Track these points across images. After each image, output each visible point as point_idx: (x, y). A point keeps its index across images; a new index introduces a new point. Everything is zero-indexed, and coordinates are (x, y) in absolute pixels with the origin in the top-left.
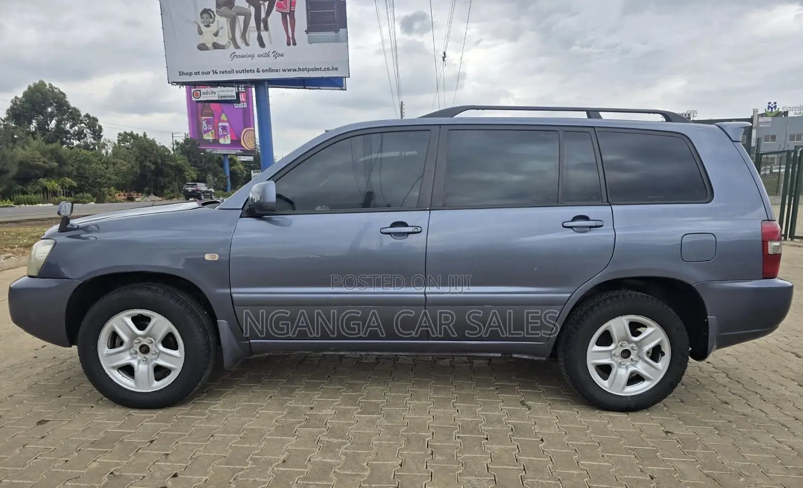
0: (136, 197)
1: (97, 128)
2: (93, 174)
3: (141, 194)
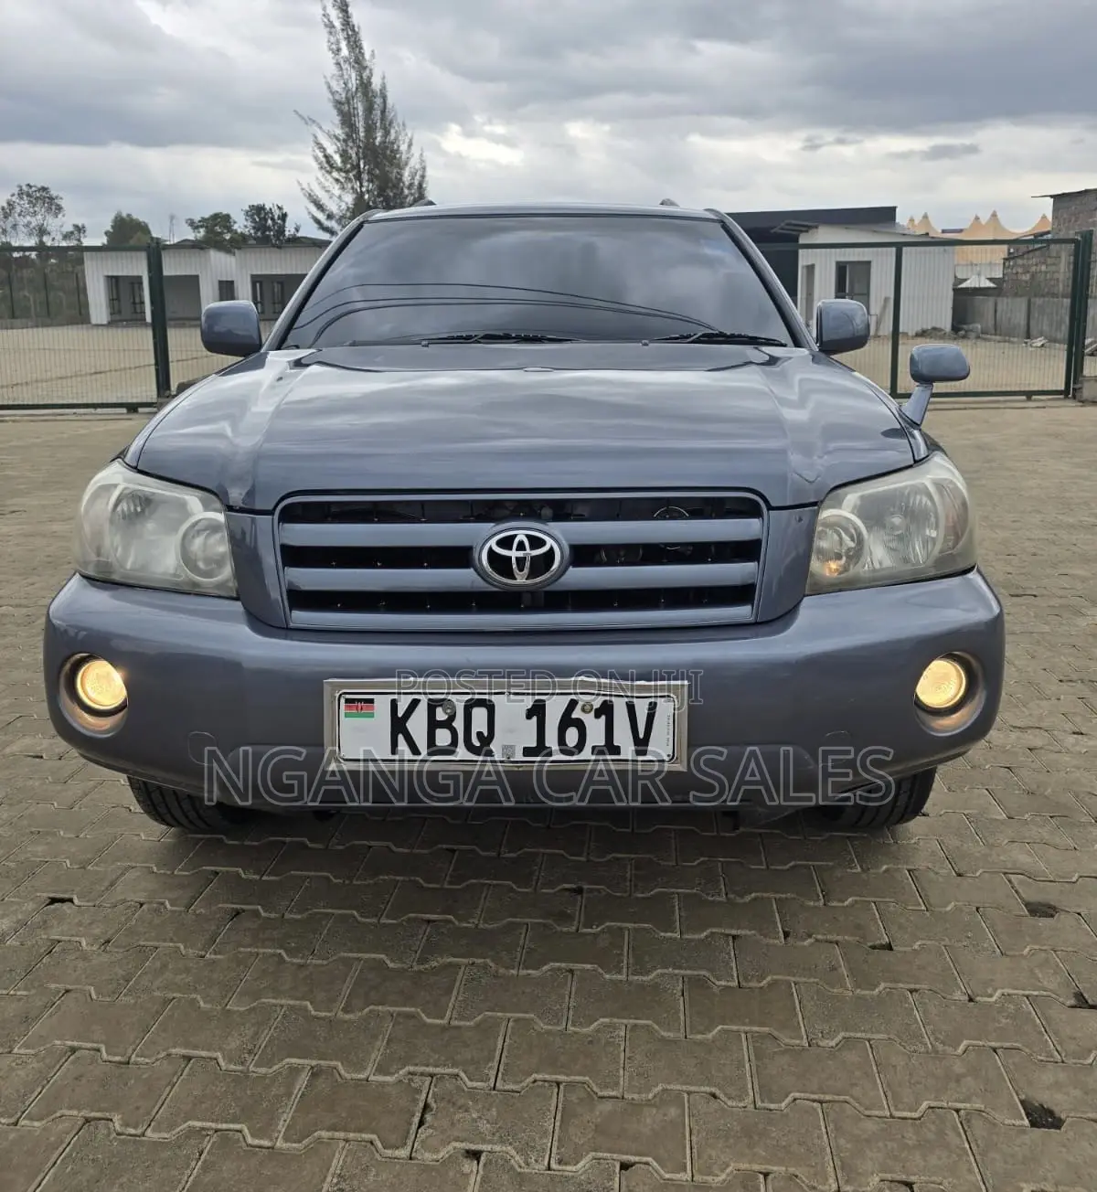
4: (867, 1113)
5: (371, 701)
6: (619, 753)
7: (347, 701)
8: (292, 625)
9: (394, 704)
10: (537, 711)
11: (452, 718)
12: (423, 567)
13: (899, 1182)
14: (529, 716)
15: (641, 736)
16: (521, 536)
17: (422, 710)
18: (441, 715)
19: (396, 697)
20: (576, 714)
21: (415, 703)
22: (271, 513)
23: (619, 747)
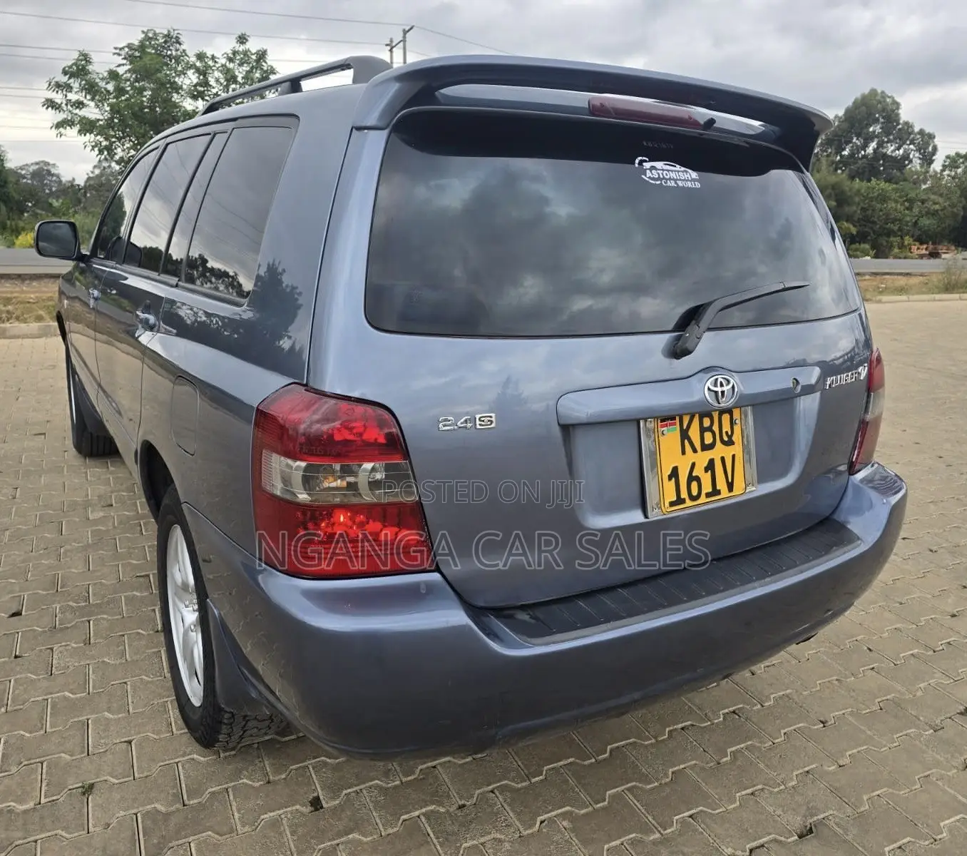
0: (945, 253)
1: (930, 149)
2: (884, 217)
3: (953, 248)
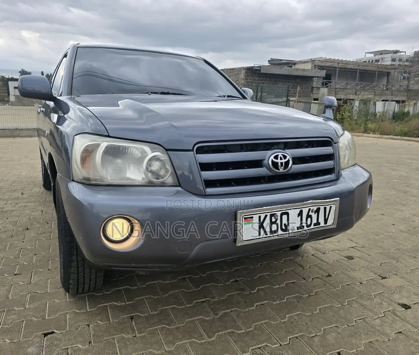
4: (374, 318)
5: (252, 217)
6: (320, 225)
7: (245, 218)
8: (207, 194)
9: (260, 217)
10: (300, 214)
11: (276, 220)
12: (245, 169)
13: (397, 333)
14: (298, 216)
15: (326, 218)
16: (280, 155)
17: (268, 218)
18: (273, 220)
19: (259, 215)
20: (310, 213)
21: (266, 216)
22: (193, 150)
23: (320, 223)
